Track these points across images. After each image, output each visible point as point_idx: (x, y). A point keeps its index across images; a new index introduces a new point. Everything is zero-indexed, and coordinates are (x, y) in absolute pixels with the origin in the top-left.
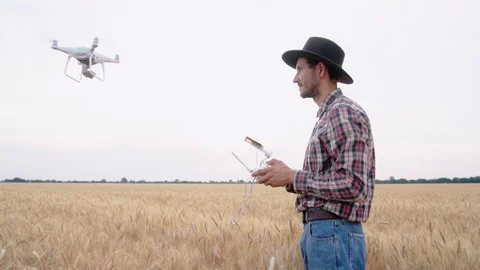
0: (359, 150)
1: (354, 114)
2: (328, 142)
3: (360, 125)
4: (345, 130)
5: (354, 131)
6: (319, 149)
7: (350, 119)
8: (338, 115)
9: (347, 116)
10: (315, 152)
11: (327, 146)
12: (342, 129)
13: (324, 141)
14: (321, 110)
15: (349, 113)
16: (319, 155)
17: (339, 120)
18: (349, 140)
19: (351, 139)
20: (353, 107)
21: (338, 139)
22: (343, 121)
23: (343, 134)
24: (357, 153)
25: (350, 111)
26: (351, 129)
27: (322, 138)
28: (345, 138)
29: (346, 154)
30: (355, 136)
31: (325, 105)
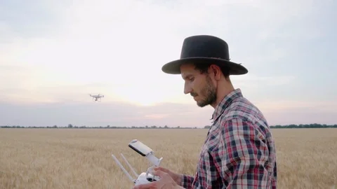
0: (256, 178)
1: (251, 128)
2: (219, 160)
3: (258, 143)
4: (239, 150)
5: (250, 152)
6: (208, 166)
7: (246, 135)
8: (231, 129)
9: (242, 131)
10: (204, 167)
11: (217, 164)
12: (235, 148)
13: (215, 158)
14: (216, 113)
15: (245, 128)
16: (209, 172)
17: (232, 136)
18: (242, 163)
19: (245, 163)
20: (251, 118)
21: (230, 160)
22: (236, 138)
23: (236, 154)
24: (253, 181)
25: (246, 124)
26: (246, 149)
27: (212, 153)
28: (239, 160)
29: (239, 181)
30: (252, 160)
31: (220, 108)
